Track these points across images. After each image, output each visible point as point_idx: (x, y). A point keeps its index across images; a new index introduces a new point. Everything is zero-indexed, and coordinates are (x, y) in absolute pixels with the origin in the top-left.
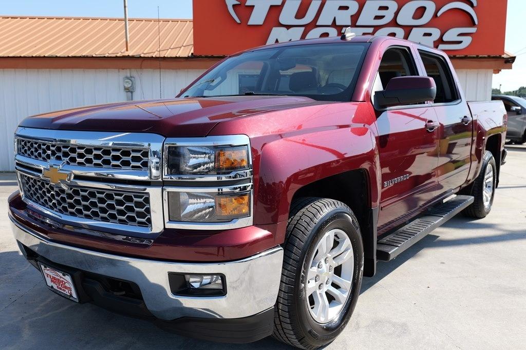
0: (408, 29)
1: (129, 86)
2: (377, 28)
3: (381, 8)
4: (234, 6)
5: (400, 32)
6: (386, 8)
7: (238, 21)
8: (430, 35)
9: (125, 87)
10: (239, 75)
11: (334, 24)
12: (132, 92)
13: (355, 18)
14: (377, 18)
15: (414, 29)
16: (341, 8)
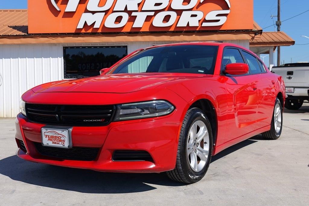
0: (179, 12)
2: (157, 12)
5: (174, 15)
7: (58, 9)
8: (196, 16)
10: (64, 47)
11: (126, 10)
13: (141, 5)
14: (157, 4)
15: (184, 12)
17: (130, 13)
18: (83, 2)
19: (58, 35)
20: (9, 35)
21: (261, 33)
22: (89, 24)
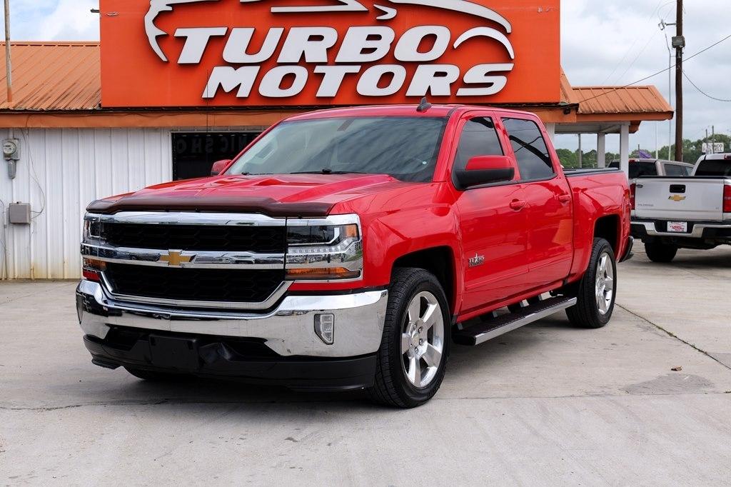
0: (411, 67)
1: (10, 152)
3: (370, 37)
4: (158, 38)
5: (400, 73)
6: (378, 37)
7: (164, 59)
8: (444, 74)
9: (4, 153)
10: (173, 134)
11: (302, 62)
12: (15, 161)
13: (332, 51)
14: (365, 51)
15: (420, 67)
16: (312, 38)
17: (310, 67)
18: (216, 43)
19: (163, 110)
20: (61, 108)
21: (577, 109)
22: (227, 89)
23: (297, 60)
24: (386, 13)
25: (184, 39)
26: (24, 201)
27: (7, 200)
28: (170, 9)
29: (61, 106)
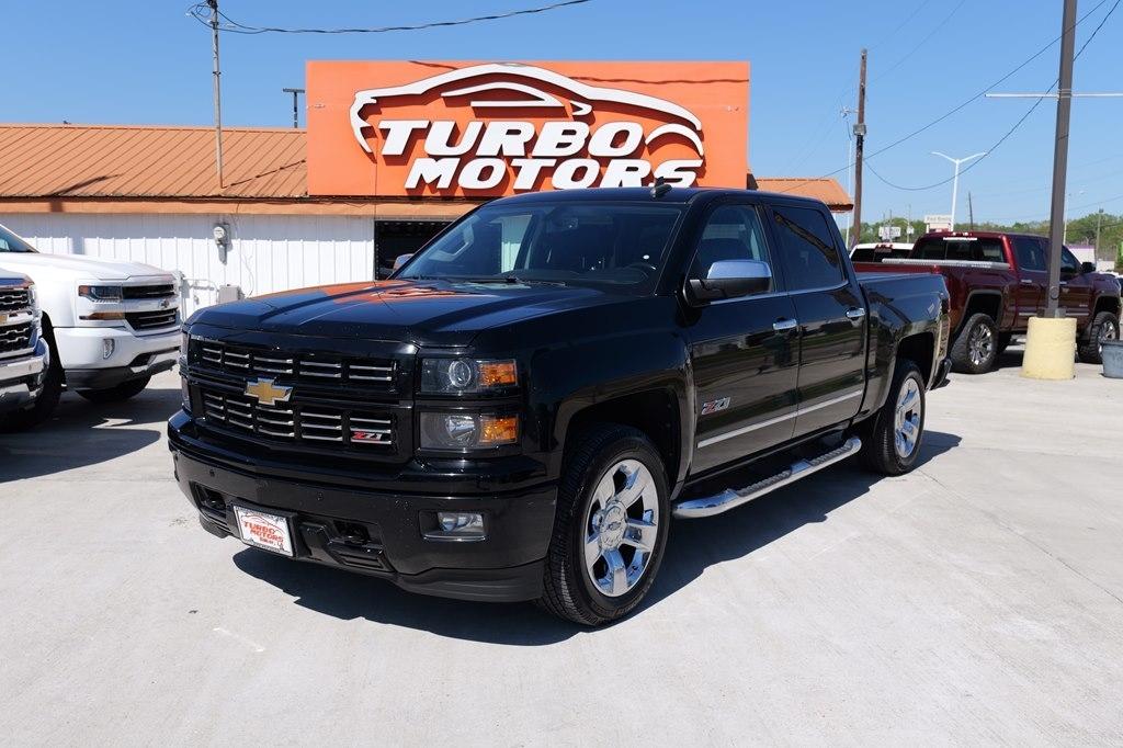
0: (604, 161)
1: (221, 237)
2: (560, 160)
3: (566, 132)
4: (363, 130)
5: (593, 168)
6: (573, 132)
7: (369, 150)
8: (635, 169)
9: (215, 238)
10: (376, 222)
11: (500, 155)
12: (226, 245)
13: (529, 146)
14: (560, 145)
15: (613, 161)
16: (510, 132)
17: (509, 159)
18: (418, 135)
19: (366, 199)
20: (270, 196)
22: (428, 180)
23: (495, 153)
24: (580, 109)
25: (388, 130)
26: (235, 284)
27: (219, 283)
28: (374, 101)
29: (269, 193)
